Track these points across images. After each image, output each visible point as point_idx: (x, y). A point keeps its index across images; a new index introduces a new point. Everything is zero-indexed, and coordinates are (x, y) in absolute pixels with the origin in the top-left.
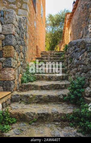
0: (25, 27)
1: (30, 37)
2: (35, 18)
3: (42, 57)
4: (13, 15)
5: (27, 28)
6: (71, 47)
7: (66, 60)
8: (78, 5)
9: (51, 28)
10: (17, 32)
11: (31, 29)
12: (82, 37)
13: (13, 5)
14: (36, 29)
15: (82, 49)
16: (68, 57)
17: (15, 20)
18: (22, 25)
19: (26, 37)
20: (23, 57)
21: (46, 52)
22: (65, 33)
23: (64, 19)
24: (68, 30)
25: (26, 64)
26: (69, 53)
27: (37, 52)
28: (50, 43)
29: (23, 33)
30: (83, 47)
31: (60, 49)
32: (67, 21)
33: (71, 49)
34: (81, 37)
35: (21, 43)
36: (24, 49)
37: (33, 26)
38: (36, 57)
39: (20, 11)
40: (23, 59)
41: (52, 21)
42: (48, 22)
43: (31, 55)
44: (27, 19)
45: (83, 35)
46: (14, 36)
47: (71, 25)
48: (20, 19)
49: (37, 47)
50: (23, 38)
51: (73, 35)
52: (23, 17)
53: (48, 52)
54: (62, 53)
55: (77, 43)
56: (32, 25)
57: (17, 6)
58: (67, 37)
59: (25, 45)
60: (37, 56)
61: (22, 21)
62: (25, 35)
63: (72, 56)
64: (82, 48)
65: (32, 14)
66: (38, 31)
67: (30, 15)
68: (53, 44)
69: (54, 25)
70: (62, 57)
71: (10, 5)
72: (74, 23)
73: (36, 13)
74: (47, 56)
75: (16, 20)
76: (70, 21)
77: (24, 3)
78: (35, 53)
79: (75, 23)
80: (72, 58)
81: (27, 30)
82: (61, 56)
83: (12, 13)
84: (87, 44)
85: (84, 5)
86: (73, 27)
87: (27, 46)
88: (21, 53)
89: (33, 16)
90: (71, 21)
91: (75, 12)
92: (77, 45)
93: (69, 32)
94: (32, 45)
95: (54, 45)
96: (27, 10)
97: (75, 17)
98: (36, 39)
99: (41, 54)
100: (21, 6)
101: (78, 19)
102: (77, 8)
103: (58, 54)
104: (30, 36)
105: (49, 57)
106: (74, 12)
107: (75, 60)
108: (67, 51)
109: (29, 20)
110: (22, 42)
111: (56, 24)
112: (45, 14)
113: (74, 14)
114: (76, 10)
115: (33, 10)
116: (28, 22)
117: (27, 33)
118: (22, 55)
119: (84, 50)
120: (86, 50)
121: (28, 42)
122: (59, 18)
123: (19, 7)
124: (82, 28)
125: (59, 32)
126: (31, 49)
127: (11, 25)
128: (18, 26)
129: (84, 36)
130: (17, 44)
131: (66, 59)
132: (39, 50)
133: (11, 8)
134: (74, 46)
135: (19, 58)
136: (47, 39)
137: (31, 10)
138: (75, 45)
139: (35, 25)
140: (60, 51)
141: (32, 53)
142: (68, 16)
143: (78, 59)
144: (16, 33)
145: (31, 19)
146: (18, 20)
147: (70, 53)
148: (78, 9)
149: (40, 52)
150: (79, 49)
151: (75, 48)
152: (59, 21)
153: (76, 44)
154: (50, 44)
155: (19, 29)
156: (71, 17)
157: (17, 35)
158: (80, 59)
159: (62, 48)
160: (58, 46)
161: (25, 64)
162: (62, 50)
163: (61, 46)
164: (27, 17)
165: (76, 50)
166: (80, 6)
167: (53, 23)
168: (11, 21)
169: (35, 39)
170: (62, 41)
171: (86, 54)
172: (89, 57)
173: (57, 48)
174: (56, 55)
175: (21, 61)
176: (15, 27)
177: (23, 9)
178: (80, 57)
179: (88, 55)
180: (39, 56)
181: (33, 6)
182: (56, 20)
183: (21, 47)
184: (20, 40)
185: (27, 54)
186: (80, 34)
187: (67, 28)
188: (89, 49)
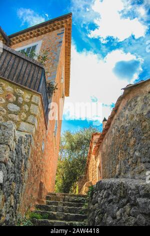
0: (27, 151)
1: (32, 166)
2: (44, 137)
3: (48, 203)
4: (11, 132)
5: (30, 153)
6: (101, 190)
7: (91, 214)
8: (111, 125)
9: (67, 154)
10: (12, 159)
11: (35, 153)
12: (119, 174)
13: (14, 116)
14: (43, 154)
15: (121, 198)
16: (95, 210)
17: (13, 139)
18: (23, 147)
19: (25, 167)
20: (13, 204)
21: (55, 195)
22: (90, 163)
23: (90, 141)
24: (96, 160)
25: (16, 218)
26: (97, 202)
27: (40, 194)
28: (63, 177)
29: (21, 161)
30: (122, 194)
31: (80, 190)
32: (94, 146)
33: (101, 195)
34: (117, 174)
35: (15, 178)
36: (18, 189)
37: (40, 149)
38: (37, 203)
39: (24, 125)
40: (13, 208)
41: (70, 142)
42: (64, 144)
43: (28, 200)
44: (32, 138)
45: (120, 172)
46: (4, 166)
47: (100, 153)
48: (21, 137)
49: (41, 184)
50: (19, 169)
51: (103, 169)
52: (26, 136)
53: (59, 194)
54: (85, 199)
55: (111, 185)
56: (37, 148)
57: (20, 117)
58: (93, 171)
59: (21, 182)
60: (38, 201)
61: (23, 141)
62: (23, 163)
63: (103, 209)
64: (120, 196)
65: (41, 131)
66: (46, 157)
67: (37, 132)
68: (68, 181)
69: (73, 149)
70: (83, 208)
71: (9, 115)
72: (105, 151)
73: (47, 129)
74: (56, 204)
75: (15, 140)
76: (99, 146)
77: (32, 114)
78: (35, 196)
79: (107, 150)
80: (103, 213)
81: (30, 155)
82: (81, 205)
83: (11, 129)
84: (130, 191)
85: (120, 126)
86: (103, 156)
87: (24, 184)
88: (12, 196)
89: (41, 134)
90: (101, 146)
91: (107, 134)
92: (112, 189)
93: (96, 163)
94: (33, 182)
95: (71, 182)
96: (34, 125)
97: (107, 142)
98: (42, 171)
99: (47, 198)
100: (26, 118)
101: (112, 145)
102: (110, 129)
103: (76, 201)
104: (32, 164)
105: (60, 206)
106: (105, 134)
107: (108, 218)
108: (94, 196)
109: (35, 139)
110: (18, 175)
111: (76, 148)
112: (60, 131)
113: (106, 136)
114: (109, 131)
115: (43, 125)
116: (33, 143)
117: (28, 161)
118: (12, 201)
119: (124, 201)
120: (128, 201)
121: (26, 176)
122: (81, 139)
123: (23, 119)
124: (118, 159)
125: (80, 160)
126: (31, 189)
127: (5, 146)
128: (16, 149)
129: (122, 174)
130: (8, 180)
131: (90, 212)
132: (43, 191)
133: (10, 119)
134: (105, 189)
135: (5, 207)
136: (60, 170)
137: (40, 125)
138: (108, 188)
139: (43, 147)
140: (79, 196)
141: (32, 196)
142: (96, 138)
143: (114, 218)
144: (10, 160)
145: (38, 138)
146: (17, 140)
147: (99, 201)
148: (112, 131)
149: (44, 195)
150: (114, 197)
151: (109, 194)
152: (82, 143)
153: (110, 187)
154: (64, 179)
155: (17, 153)
156: (101, 141)
157: (10, 164)
158: (118, 218)
159: (84, 189)
160: (77, 184)
161: (14, 220)
162: (83, 193)
163: (83, 184)
164: (32, 135)
165: (110, 198)
166: (115, 128)
167: (72, 146)
168: (6, 141)
169: (39, 170)
170: (83, 175)
171: (129, 210)
172: (134, 216)
173: (76, 187)
174: (72, 202)
175: (8, 213)
176: (10, 150)
177: (28, 123)
178: (118, 213)
179: (133, 212)
180: (43, 201)
181: (43, 120)
182: (76, 140)
183: (14, 184)
184: (14, 173)
185: (21, 198)
186: (116, 169)
187: (93, 157)
188: (134, 201)
